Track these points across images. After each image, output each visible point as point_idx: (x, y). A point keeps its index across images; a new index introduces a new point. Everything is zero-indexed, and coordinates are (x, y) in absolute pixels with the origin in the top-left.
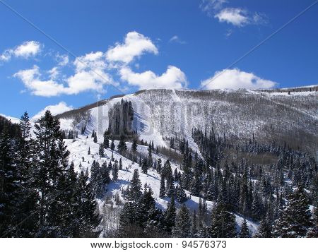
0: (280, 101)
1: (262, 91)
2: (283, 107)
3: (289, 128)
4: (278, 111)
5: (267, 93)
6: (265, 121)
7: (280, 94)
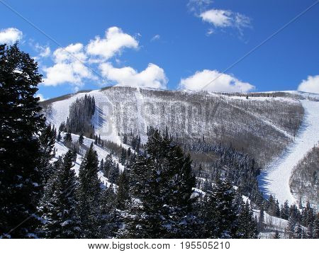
0: (237, 105)
1: (223, 94)
2: (238, 111)
3: (239, 130)
4: (233, 114)
5: (227, 97)
6: (218, 123)
7: (239, 98)
